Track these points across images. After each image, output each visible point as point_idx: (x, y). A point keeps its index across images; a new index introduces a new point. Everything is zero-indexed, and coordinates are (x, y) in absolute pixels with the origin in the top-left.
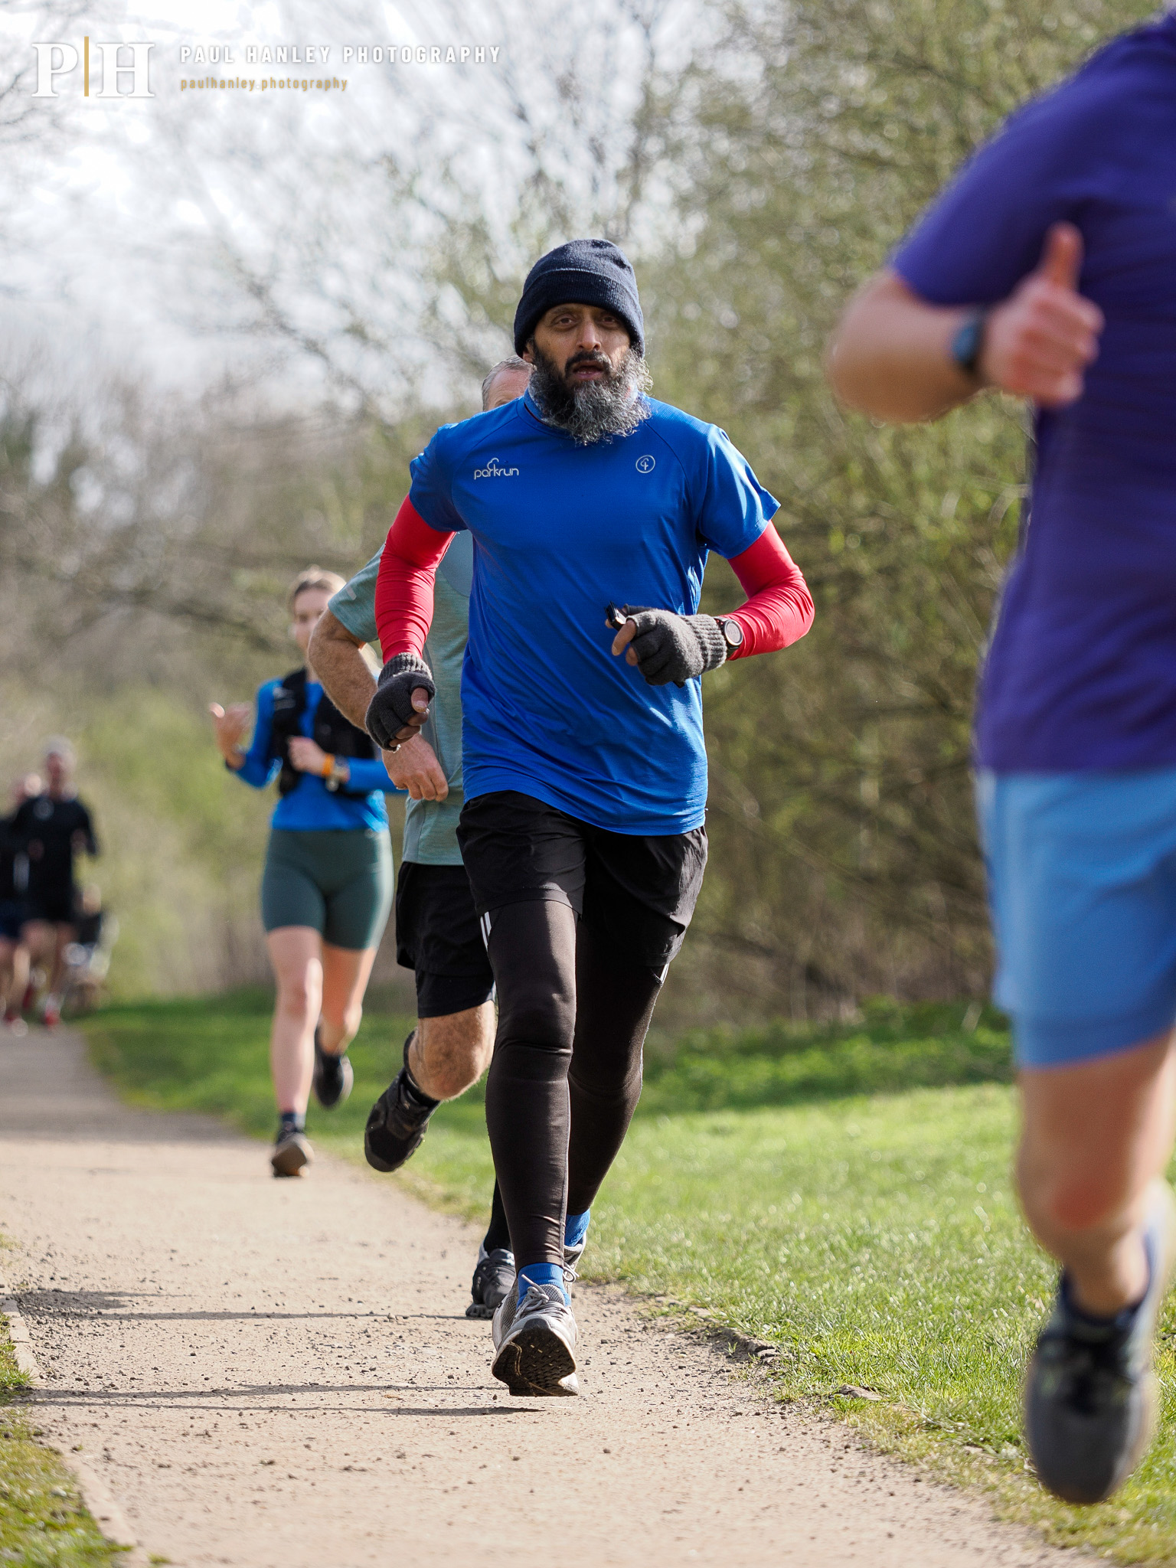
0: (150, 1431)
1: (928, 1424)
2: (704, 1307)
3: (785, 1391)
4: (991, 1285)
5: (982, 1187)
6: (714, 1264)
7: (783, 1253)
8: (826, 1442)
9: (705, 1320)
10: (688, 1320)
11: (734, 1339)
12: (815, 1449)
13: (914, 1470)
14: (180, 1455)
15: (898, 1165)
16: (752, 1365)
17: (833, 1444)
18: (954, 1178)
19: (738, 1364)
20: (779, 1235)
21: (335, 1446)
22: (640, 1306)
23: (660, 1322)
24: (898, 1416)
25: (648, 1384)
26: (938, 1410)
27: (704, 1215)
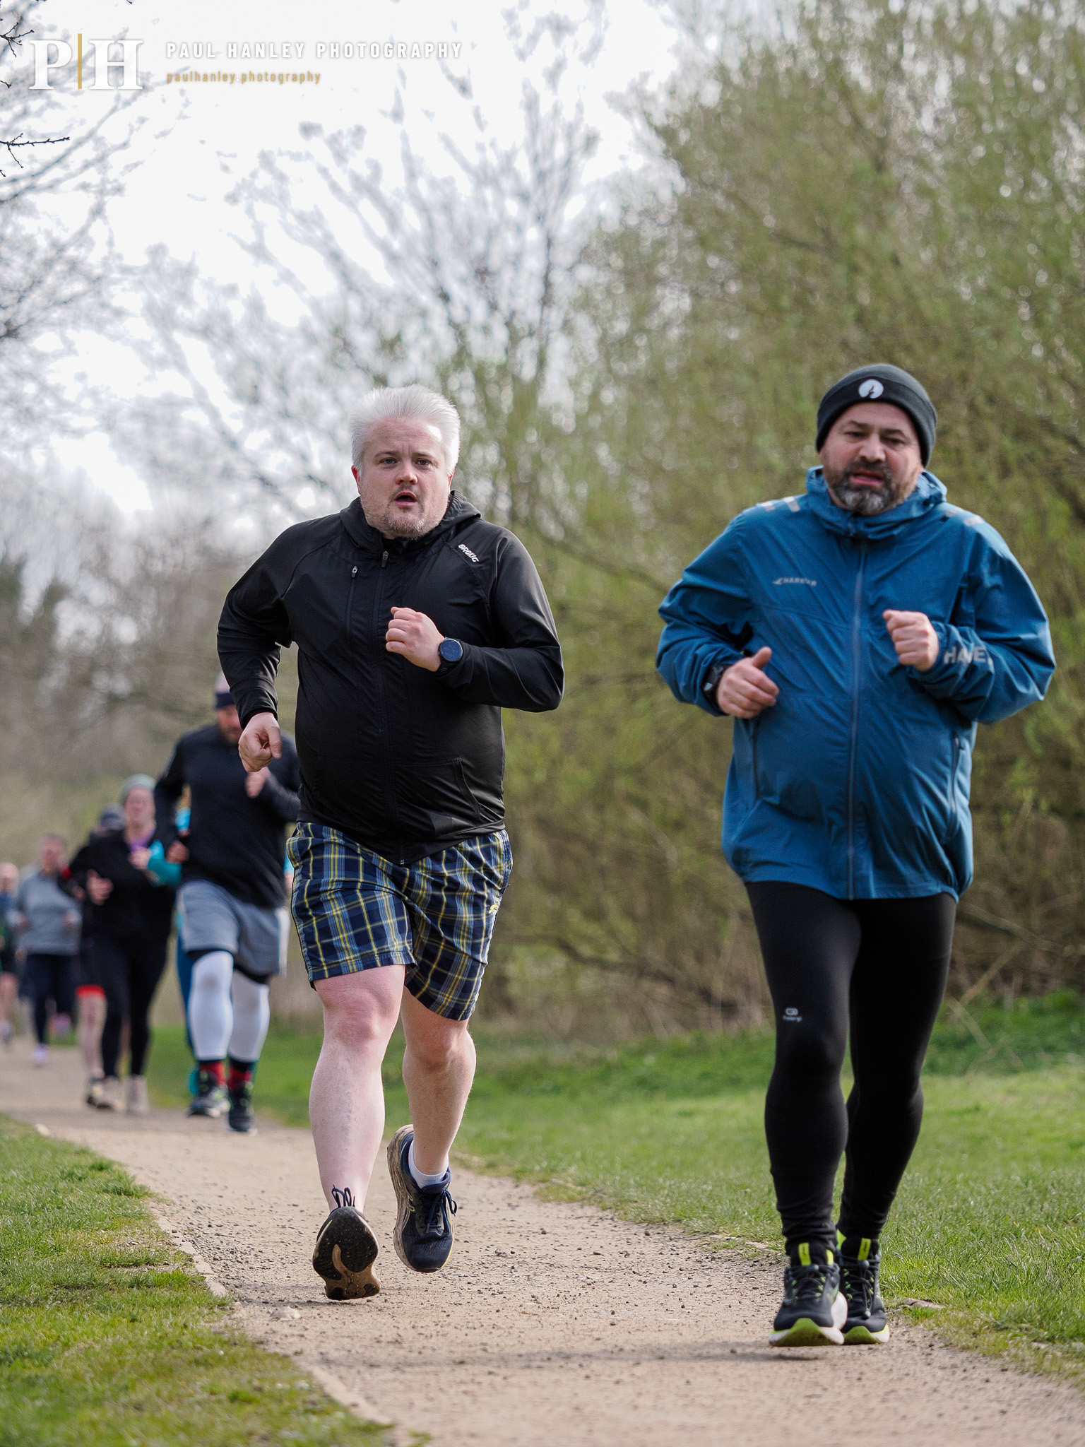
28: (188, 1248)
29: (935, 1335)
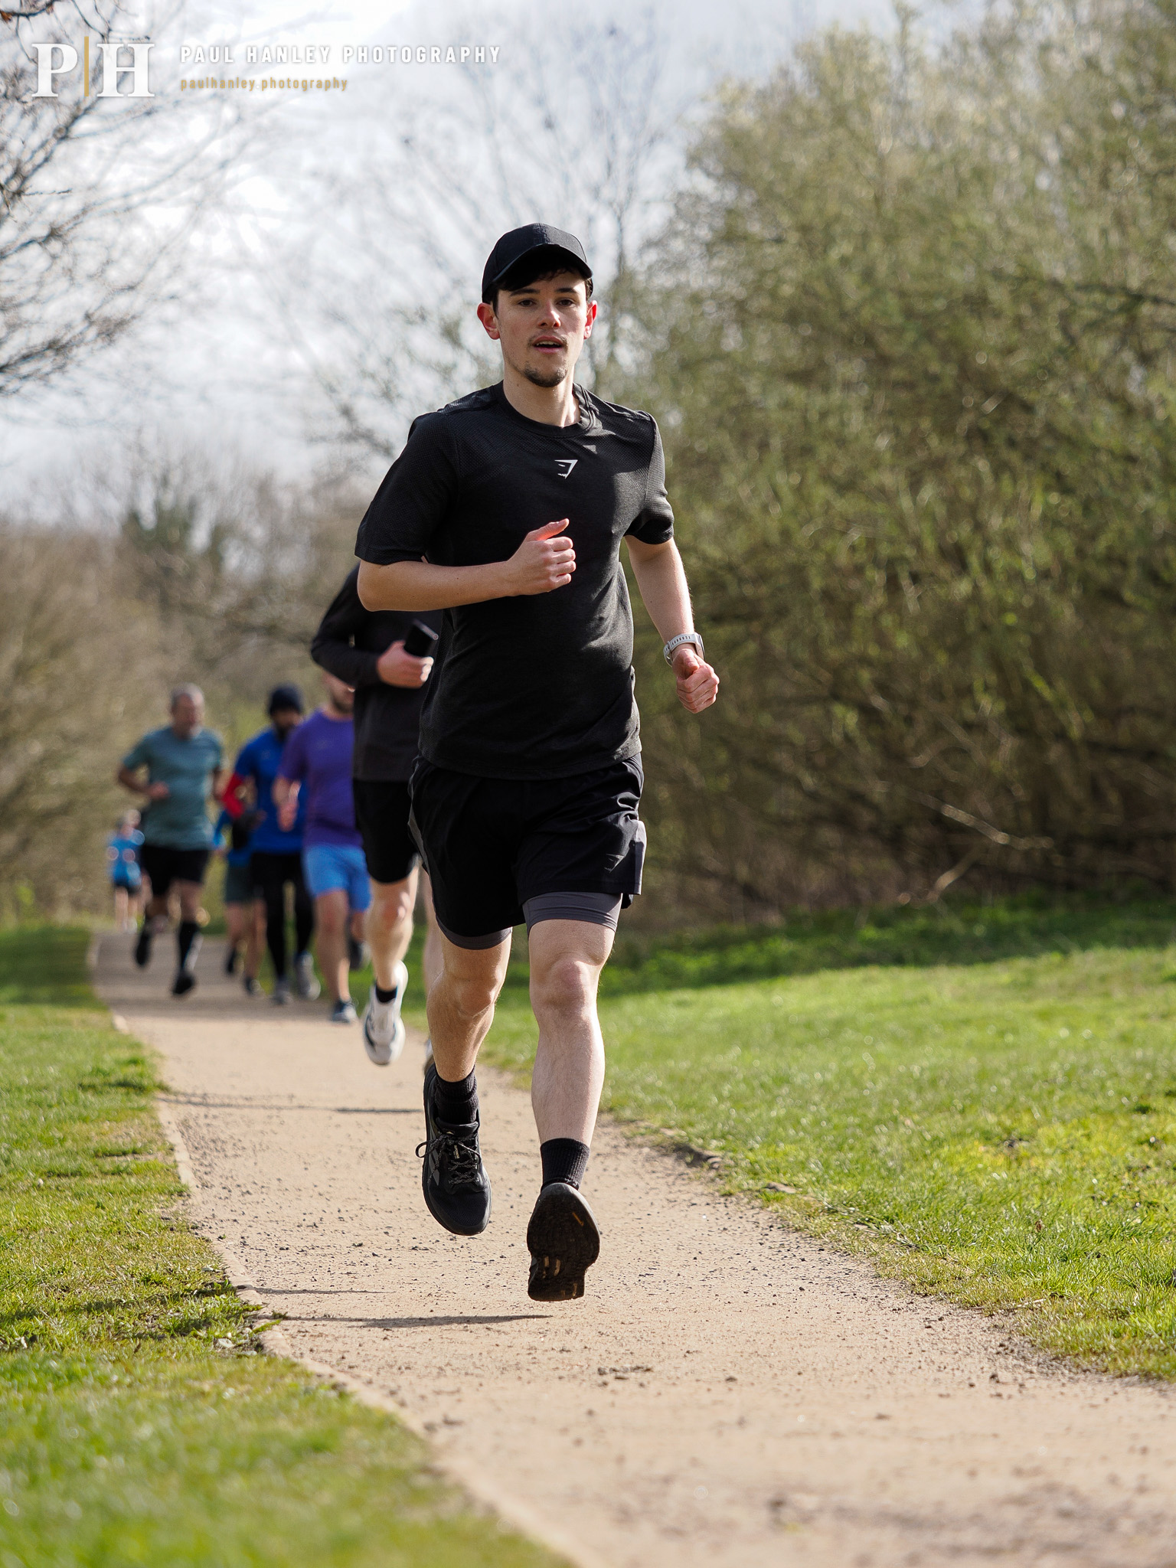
0: (275, 1224)
1: (829, 1209)
2: (670, 1128)
3: (728, 1188)
4: (874, 1109)
5: (868, 1039)
6: (677, 1097)
7: (726, 1089)
8: (756, 1223)
9: (672, 1138)
10: (657, 1138)
11: (691, 1151)
12: (749, 1229)
13: (819, 1242)
14: (295, 1241)
15: (809, 1025)
16: (705, 1170)
17: (761, 1225)
18: (849, 1035)
19: (694, 1169)
20: (724, 1076)
21: (406, 1233)
22: (625, 1129)
23: (639, 1140)
24: (807, 1204)
25: (630, 1184)
26: (836, 1199)
27: (671, 1063)
28: (175, 1138)
29: (778, 1217)
